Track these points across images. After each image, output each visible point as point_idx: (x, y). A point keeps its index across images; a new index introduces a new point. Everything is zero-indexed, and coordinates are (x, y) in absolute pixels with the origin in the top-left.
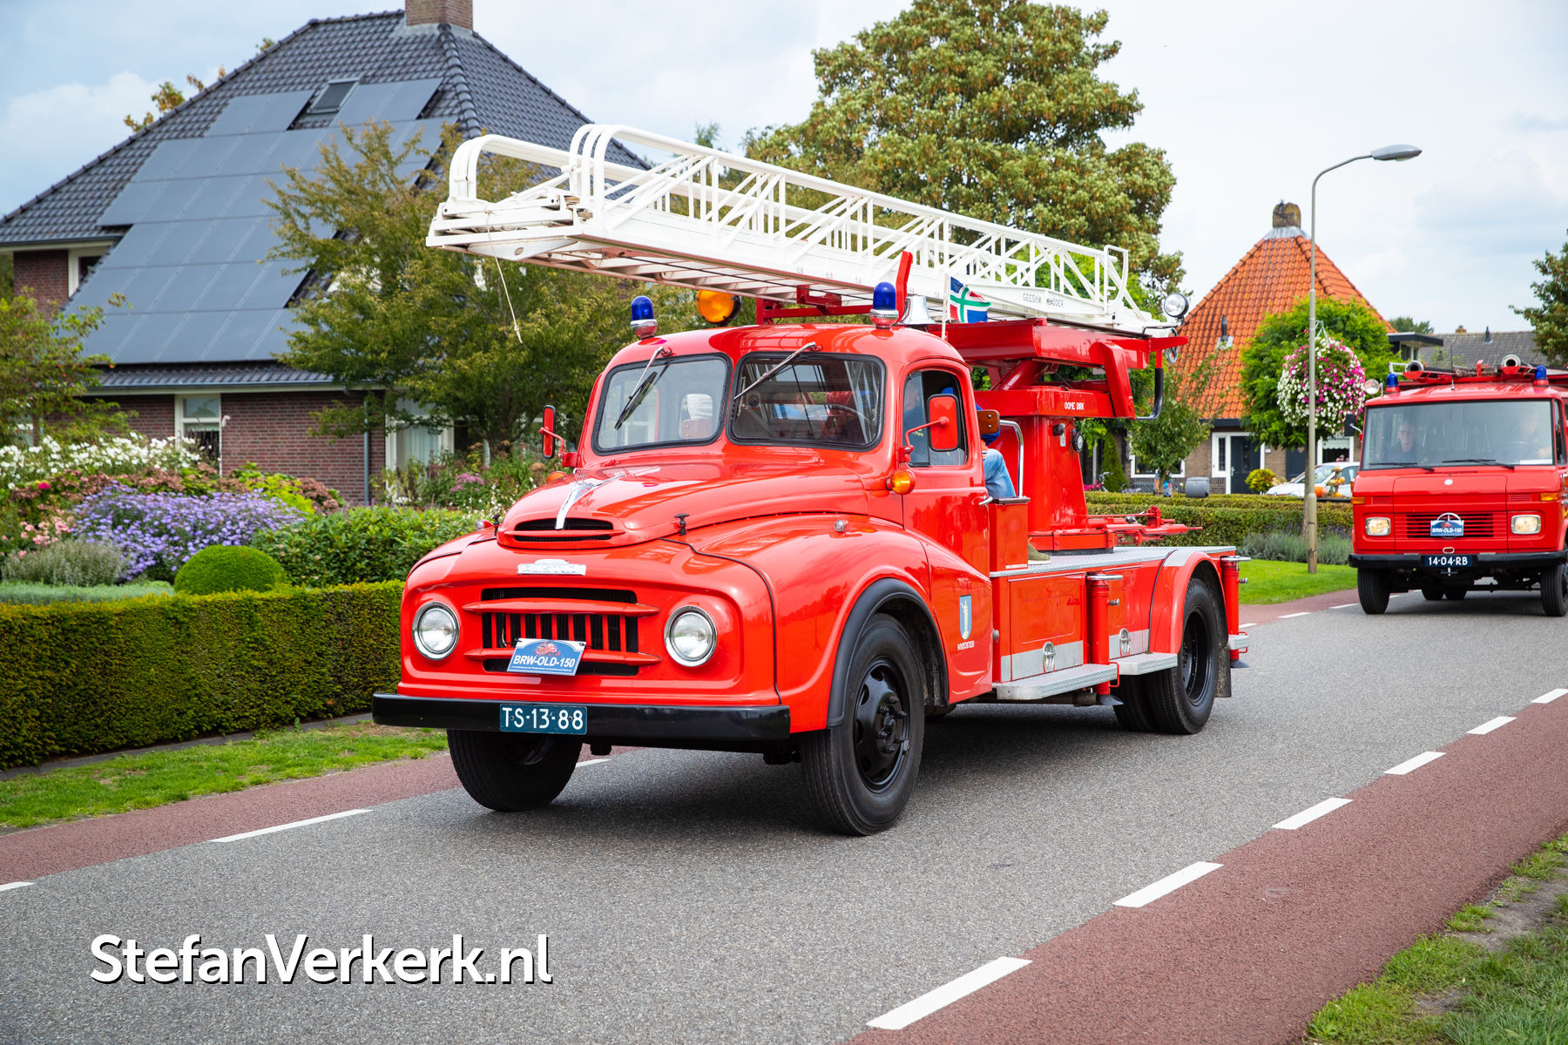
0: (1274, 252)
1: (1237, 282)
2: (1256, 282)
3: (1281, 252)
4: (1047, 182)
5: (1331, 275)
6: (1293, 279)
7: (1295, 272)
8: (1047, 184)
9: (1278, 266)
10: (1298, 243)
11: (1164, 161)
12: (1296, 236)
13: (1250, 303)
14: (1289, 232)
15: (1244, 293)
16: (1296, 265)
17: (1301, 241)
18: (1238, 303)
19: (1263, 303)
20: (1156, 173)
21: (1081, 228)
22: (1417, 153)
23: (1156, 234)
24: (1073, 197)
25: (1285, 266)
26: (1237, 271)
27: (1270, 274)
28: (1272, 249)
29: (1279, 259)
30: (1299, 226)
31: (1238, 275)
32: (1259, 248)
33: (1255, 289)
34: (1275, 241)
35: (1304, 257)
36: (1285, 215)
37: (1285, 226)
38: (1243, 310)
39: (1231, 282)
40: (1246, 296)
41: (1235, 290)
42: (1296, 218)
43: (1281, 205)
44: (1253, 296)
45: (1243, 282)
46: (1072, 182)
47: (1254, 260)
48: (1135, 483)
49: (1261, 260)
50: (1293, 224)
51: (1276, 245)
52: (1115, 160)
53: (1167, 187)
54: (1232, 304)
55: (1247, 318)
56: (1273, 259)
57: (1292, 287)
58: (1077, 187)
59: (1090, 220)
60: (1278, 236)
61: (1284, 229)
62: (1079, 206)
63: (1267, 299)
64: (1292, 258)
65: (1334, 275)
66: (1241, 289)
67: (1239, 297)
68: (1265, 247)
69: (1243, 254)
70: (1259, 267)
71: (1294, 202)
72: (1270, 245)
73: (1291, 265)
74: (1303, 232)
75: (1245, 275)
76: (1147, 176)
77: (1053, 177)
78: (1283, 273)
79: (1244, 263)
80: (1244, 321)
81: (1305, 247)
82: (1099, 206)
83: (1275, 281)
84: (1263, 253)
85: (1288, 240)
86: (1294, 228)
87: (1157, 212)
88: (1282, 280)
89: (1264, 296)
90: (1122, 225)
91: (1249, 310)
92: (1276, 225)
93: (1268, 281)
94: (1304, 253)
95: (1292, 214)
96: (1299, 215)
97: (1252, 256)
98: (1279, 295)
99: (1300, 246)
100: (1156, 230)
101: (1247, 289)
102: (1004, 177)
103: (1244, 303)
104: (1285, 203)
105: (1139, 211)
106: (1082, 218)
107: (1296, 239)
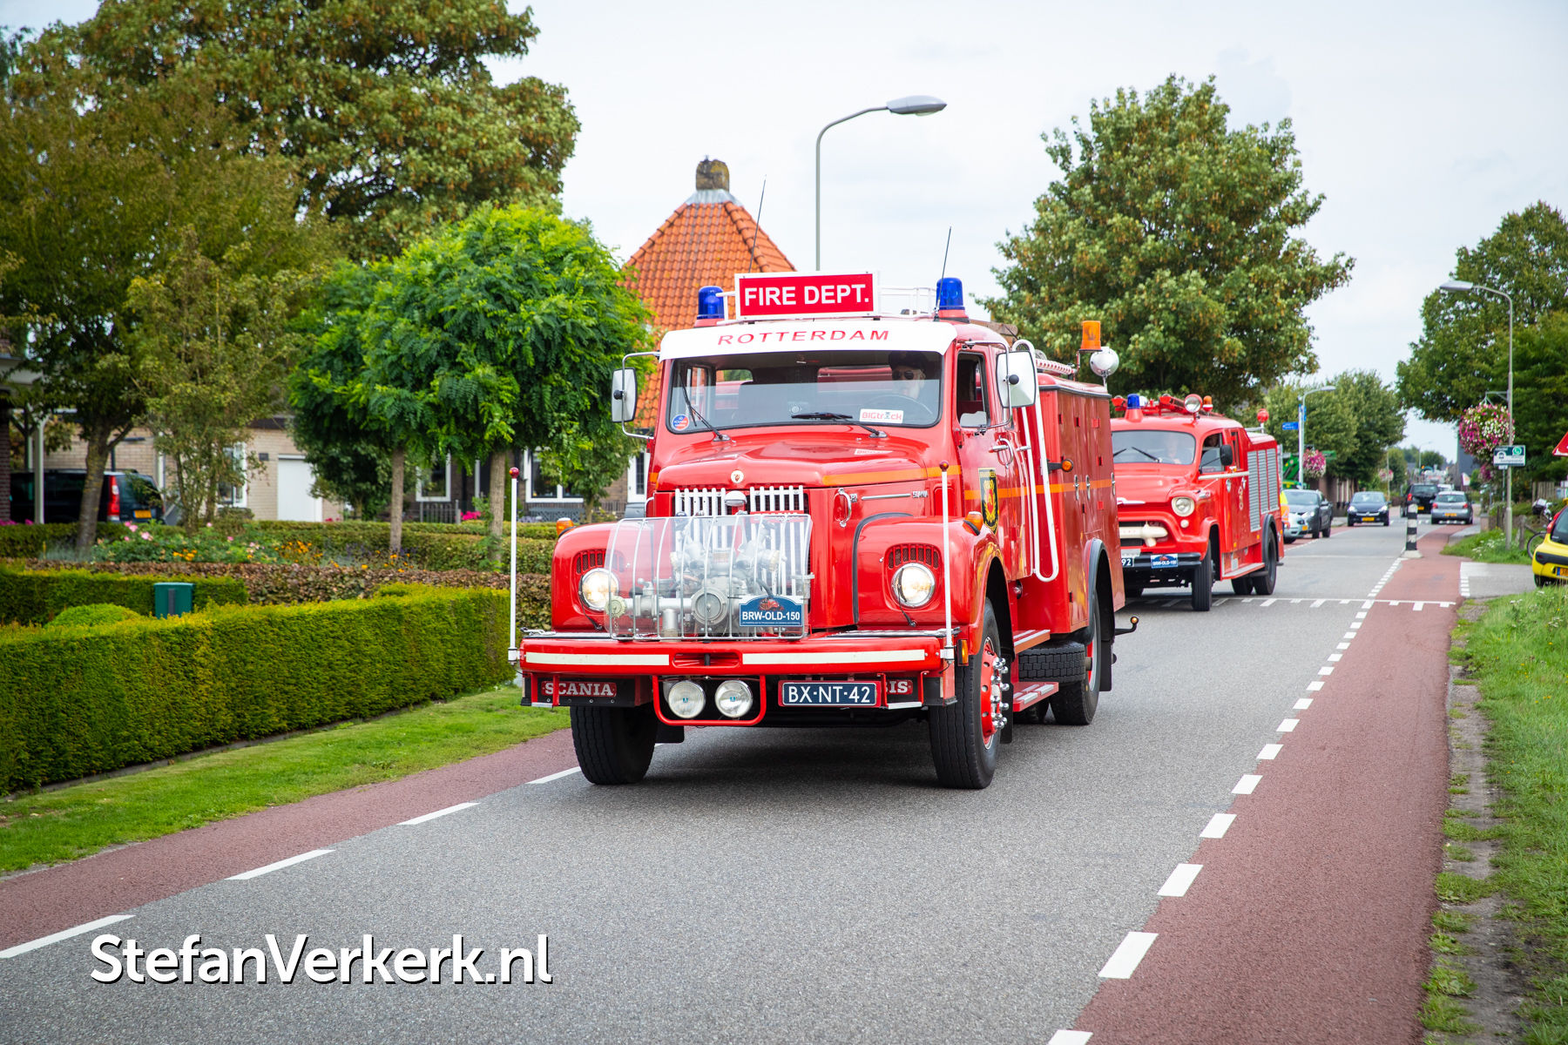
0: (699, 220)
1: (654, 257)
2: (678, 257)
3: (706, 221)
4: (421, 121)
5: (766, 251)
6: (723, 256)
7: (725, 246)
8: (421, 124)
9: (704, 239)
10: (727, 210)
11: (566, 100)
12: (725, 201)
13: (672, 283)
14: (715, 197)
15: (663, 270)
16: (726, 238)
17: (731, 207)
18: (656, 283)
19: (687, 284)
20: (555, 118)
21: (462, 180)
22: (940, 107)
23: (556, 193)
24: (453, 143)
25: (712, 238)
26: (654, 243)
27: (694, 247)
28: (696, 217)
29: (705, 230)
30: (727, 189)
31: (656, 248)
32: (679, 214)
33: (676, 266)
34: (699, 207)
35: (735, 229)
36: (711, 174)
37: (711, 188)
38: (662, 292)
39: (647, 257)
40: (666, 275)
41: (652, 266)
42: (724, 179)
43: (706, 162)
44: (674, 275)
45: (662, 257)
46: (454, 121)
47: (674, 230)
48: (532, 510)
49: (683, 230)
50: (721, 187)
51: (700, 212)
52: (503, 97)
53: (568, 135)
54: (649, 284)
55: (668, 302)
56: (697, 229)
57: (721, 264)
58: (462, 129)
59: (474, 171)
60: (703, 201)
61: (710, 192)
62: (460, 154)
63: (692, 279)
64: (720, 229)
65: (770, 252)
66: (660, 265)
67: (658, 275)
68: (687, 213)
69: (660, 222)
70: (681, 239)
71: (720, 159)
72: (693, 212)
73: (719, 238)
74: (732, 197)
75: (663, 248)
76: (542, 119)
77: (429, 114)
78: (711, 247)
79: (663, 234)
80: (664, 305)
81: (737, 216)
82: (486, 157)
83: (700, 256)
84: (684, 221)
85: (715, 206)
86: (722, 191)
87: (558, 166)
88: (709, 256)
89: (688, 275)
90: (515, 180)
91: (670, 293)
92: (701, 187)
93: (693, 257)
94: (735, 222)
95: (719, 174)
96: (727, 176)
97: (671, 225)
98: (705, 274)
99: (729, 213)
100: (556, 188)
101: (668, 266)
102: (364, 110)
103: (664, 284)
104: (711, 159)
105: (535, 163)
106: (464, 167)
107: (725, 206)
